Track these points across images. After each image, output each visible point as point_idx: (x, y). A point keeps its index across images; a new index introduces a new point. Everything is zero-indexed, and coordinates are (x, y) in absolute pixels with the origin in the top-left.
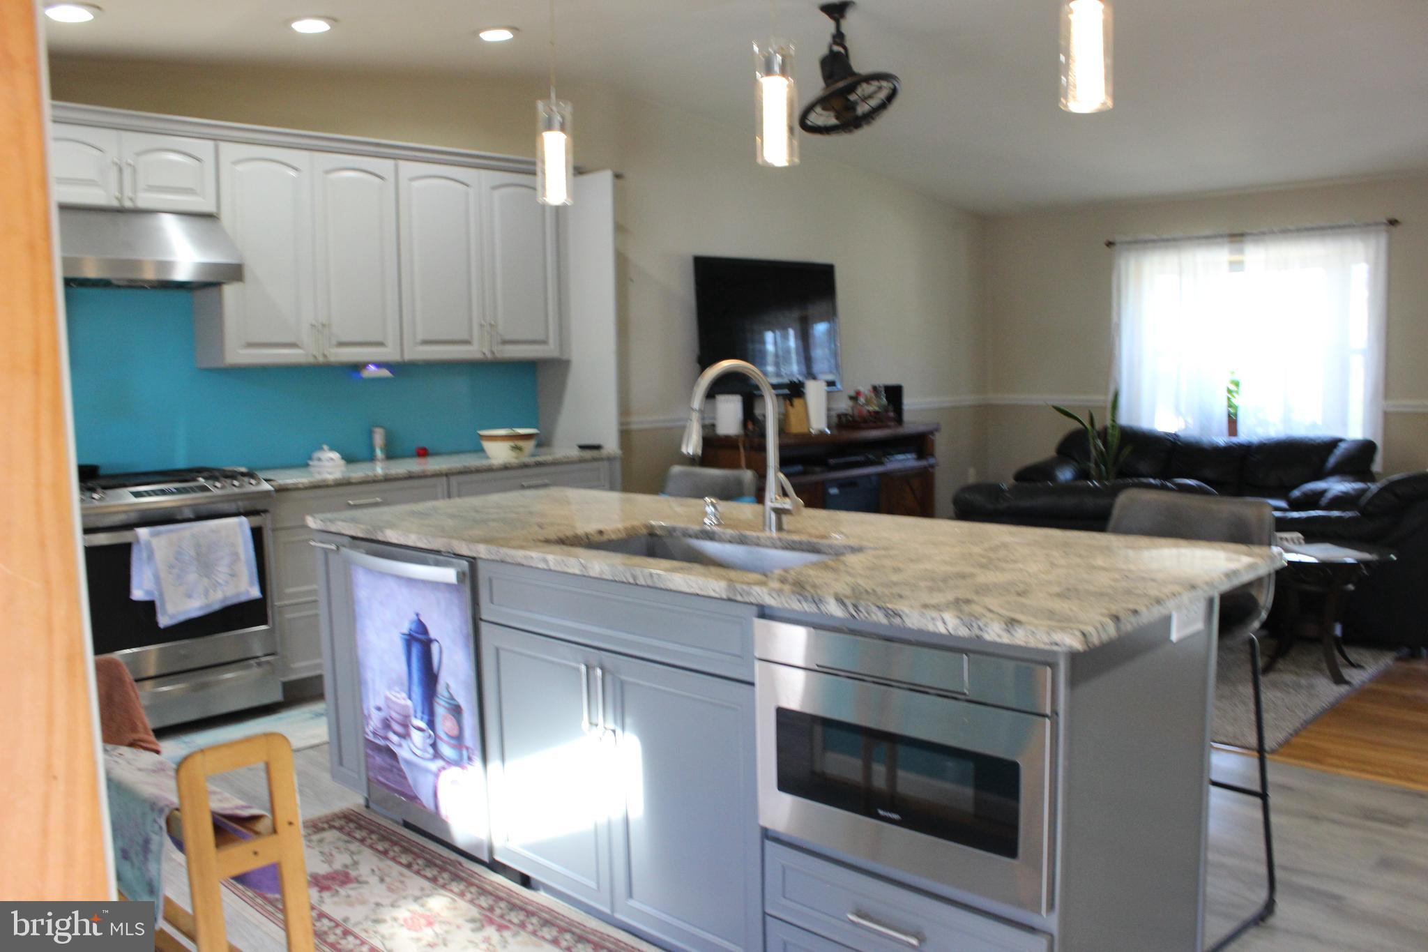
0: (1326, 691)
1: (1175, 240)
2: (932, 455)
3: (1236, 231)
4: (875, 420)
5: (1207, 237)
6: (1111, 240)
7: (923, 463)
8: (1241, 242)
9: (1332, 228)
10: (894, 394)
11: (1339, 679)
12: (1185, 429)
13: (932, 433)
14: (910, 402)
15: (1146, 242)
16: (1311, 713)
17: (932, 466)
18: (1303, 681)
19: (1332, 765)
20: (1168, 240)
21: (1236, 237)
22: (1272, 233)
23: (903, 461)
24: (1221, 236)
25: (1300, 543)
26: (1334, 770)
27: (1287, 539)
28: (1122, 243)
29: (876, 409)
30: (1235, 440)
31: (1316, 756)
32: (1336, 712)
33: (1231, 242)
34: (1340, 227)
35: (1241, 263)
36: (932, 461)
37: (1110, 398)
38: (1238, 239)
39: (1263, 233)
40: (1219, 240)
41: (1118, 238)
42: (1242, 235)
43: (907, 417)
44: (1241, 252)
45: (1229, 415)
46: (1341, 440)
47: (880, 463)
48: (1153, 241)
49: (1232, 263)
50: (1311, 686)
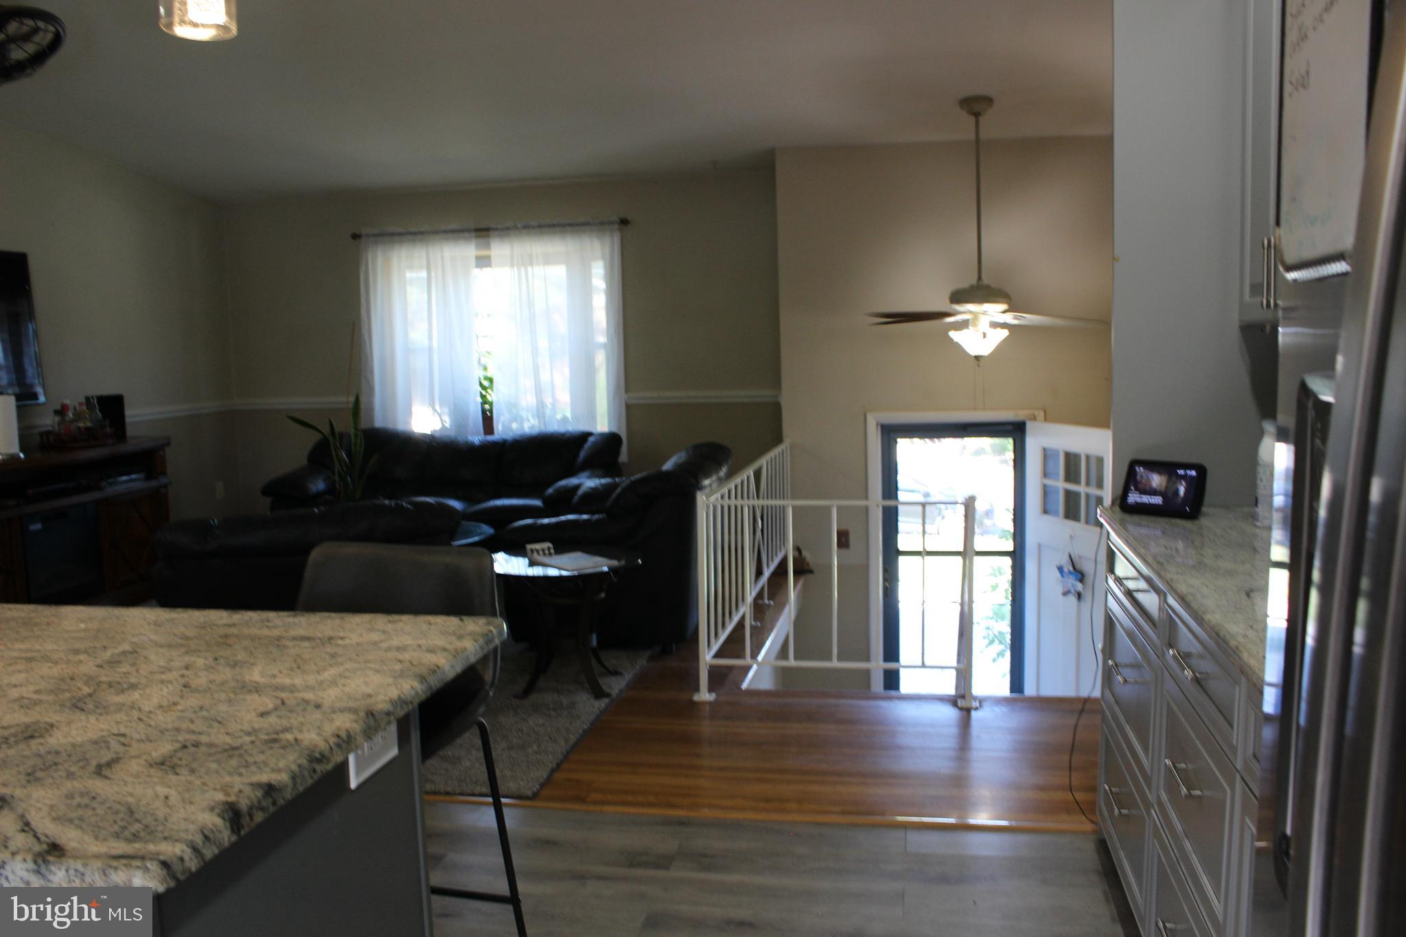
0: (589, 707)
1: (421, 233)
2: (164, 473)
3: (482, 226)
4: (90, 437)
5: (453, 231)
6: (357, 232)
7: (153, 484)
8: (488, 236)
9: (571, 225)
10: (112, 406)
11: (599, 693)
12: (441, 430)
13: (162, 448)
14: (133, 413)
15: (392, 234)
16: (573, 738)
17: (165, 486)
18: (565, 701)
19: (595, 803)
20: (414, 234)
21: (482, 232)
22: (516, 228)
23: (129, 482)
24: (467, 230)
25: (550, 554)
26: (598, 808)
27: (538, 551)
28: (368, 236)
29: (89, 424)
30: (490, 438)
31: (578, 795)
32: (598, 732)
33: (477, 237)
34: (578, 225)
35: (488, 258)
36: (163, 480)
37: (352, 399)
38: (484, 233)
39: (508, 229)
40: (466, 234)
41: (364, 231)
42: (488, 230)
43: (130, 431)
44: (488, 247)
45: (484, 412)
46: (589, 434)
47: (99, 488)
48: (401, 234)
49: (478, 258)
50: (573, 705)
